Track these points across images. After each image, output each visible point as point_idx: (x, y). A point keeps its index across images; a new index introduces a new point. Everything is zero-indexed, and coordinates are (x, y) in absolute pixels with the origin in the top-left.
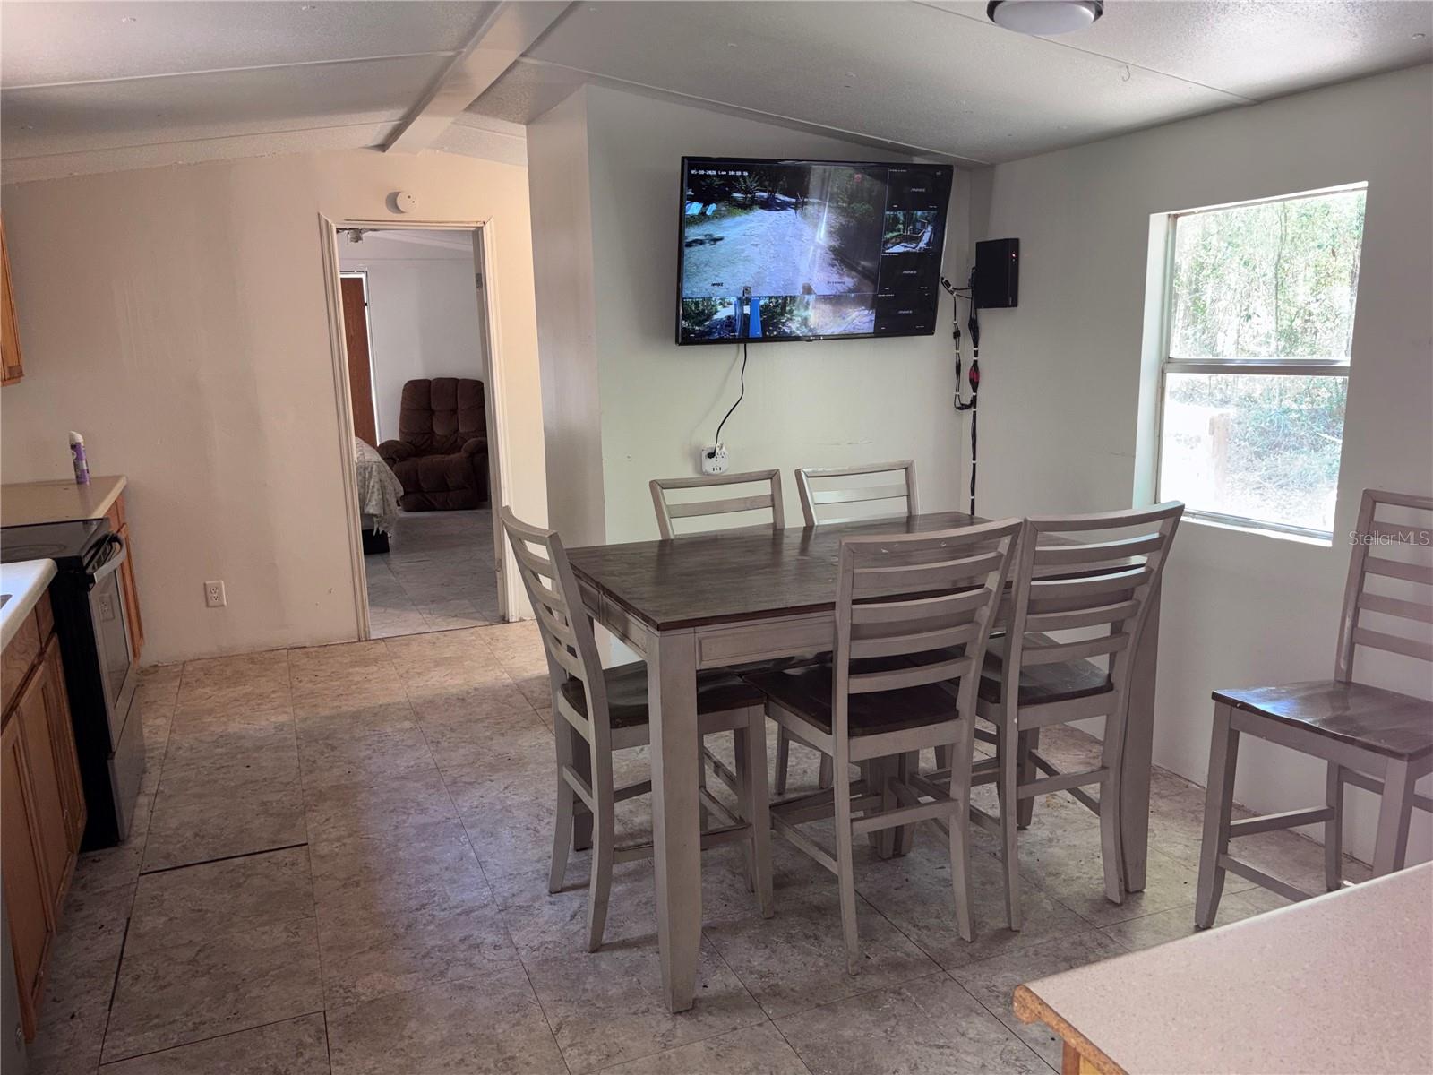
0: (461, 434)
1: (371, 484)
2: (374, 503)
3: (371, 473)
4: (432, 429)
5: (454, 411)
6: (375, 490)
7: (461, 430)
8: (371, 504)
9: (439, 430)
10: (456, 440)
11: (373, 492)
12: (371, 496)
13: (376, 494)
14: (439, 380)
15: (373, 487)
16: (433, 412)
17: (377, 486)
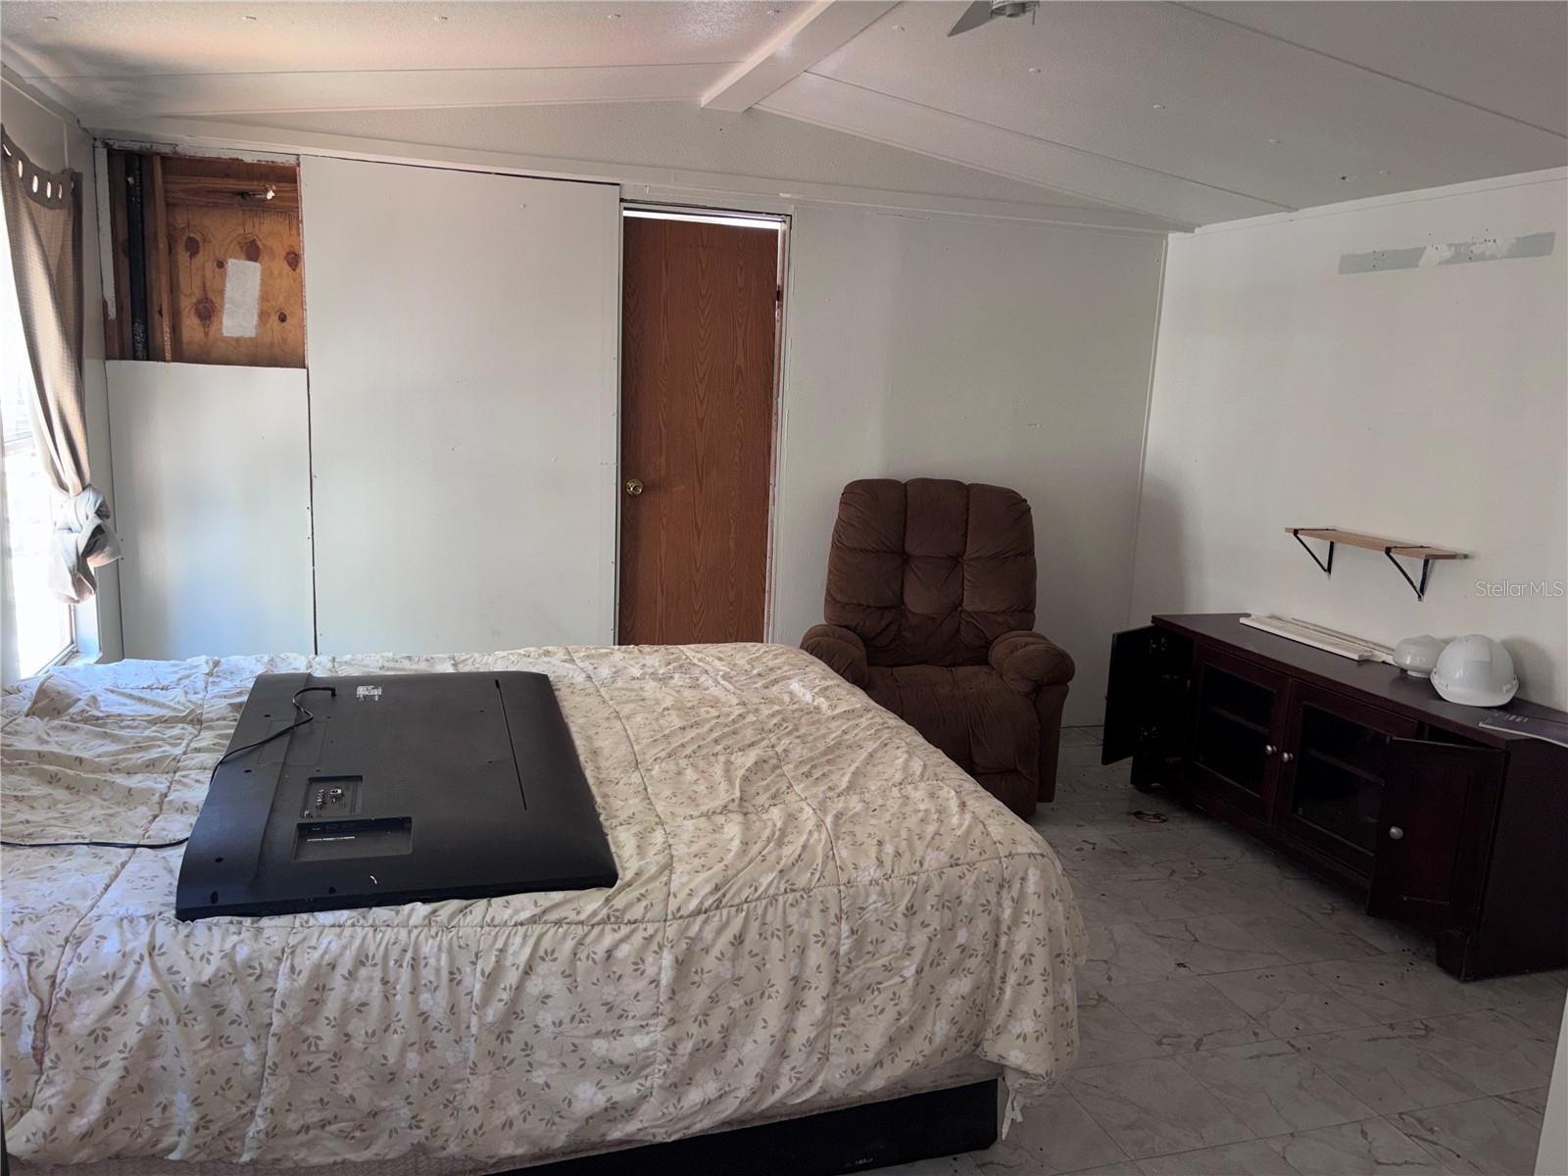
0: (969, 614)
1: (1021, 948)
2: (1027, 1025)
3: (1018, 902)
4: (902, 598)
5: (956, 560)
6: (1036, 971)
7: (967, 606)
8: (1016, 1028)
9: (919, 601)
10: (958, 629)
11: (1025, 981)
12: (1017, 999)
13: (1038, 987)
14: (925, 485)
15: (1027, 959)
16: (905, 559)
17: (1041, 960)
